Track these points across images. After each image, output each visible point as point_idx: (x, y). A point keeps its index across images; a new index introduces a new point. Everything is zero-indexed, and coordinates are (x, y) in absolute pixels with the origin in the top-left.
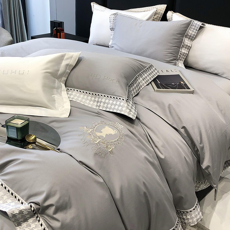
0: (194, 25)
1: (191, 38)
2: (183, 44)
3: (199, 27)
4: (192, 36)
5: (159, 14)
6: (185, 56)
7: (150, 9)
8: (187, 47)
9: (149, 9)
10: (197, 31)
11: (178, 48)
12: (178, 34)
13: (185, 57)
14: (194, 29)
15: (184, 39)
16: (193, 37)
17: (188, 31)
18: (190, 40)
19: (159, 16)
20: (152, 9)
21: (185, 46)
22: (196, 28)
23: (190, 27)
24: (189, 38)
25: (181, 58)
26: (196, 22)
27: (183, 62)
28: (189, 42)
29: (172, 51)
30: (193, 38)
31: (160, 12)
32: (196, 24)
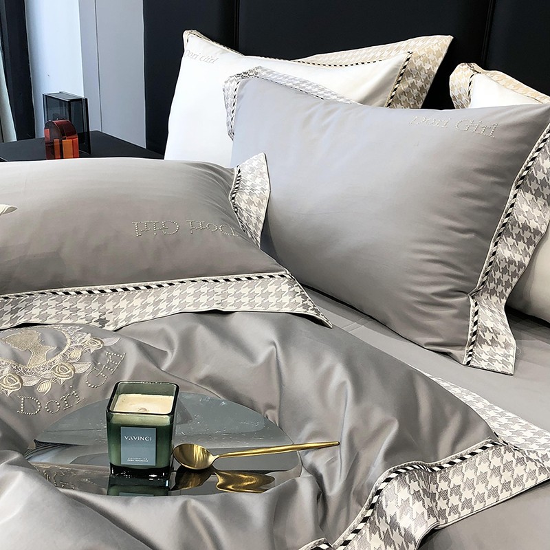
1: (546, 191)
5: (418, 76)
6: (514, 275)
8: (527, 234)
9: (379, 54)
13: (515, 280)
15: (511, 196)
17: (533, 159)
18: (541, 201)
19: (419, 83)
21: (516, 230)
23: (544, 141)
24: (538, 194)
27: (504, 301)
28: (536, 213)
29: (450, 253)
31: (421, 69)
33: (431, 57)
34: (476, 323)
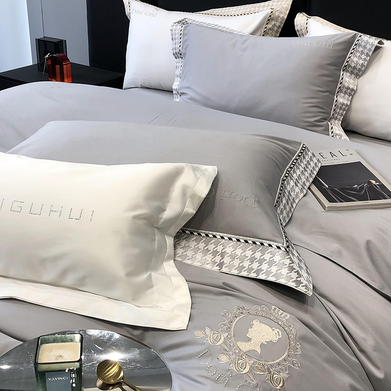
0: (363, 44)
1: (356, 71)
2: (339, 85)
3: (373, 49)
4: (358, 67)
5: (277, 21)
6: (344, 110)
7: (257, 9)
8: (349, 91)
9: (253, 9)
10: (368, 58)
11: (331, 95)
12: (329, 64)
13: (345, 112)
14: (362, 53)
15: (341, 74)
16: (360, 70)
17: (350, 57)
18: (353, 76)
19: (278, 24)
20: (261, 9)
21: (344, 90)
22: (366, 51)
23: (354, 49)
24: (352, 73)
25: (336, 115)
26: (366, 38)
27: (340, 122)
28: (352, 81)
29: (319, 102)
30: (358, 73)
31: (279, 17)
32: (367, 42)
33: (283, 11)
34: (332, 132)
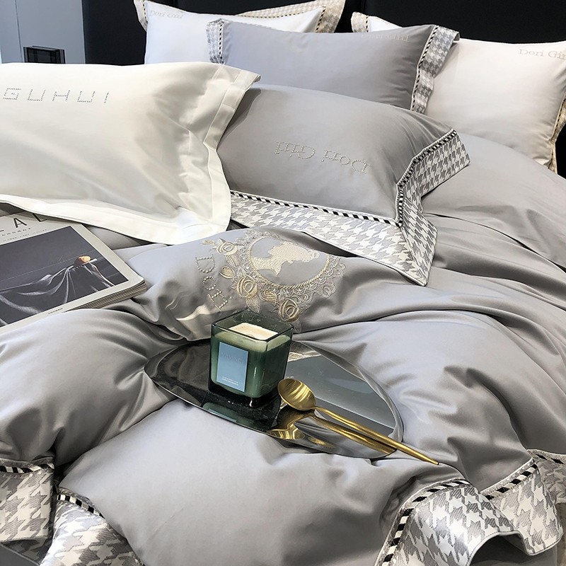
0: (440, 37)
1: (432, 69)
2: (416, 84)
4: (435, 63)
5: (329, 21)
7: (304, 9)
8: (426, 91)
9: (299, 9)
10: (446, 53)
11: (408, 94)
12: (405, 59)
14: (439, 47)
15: (418, 72)
16: (437, 67)
17: (426, 52)
18: (429, 74)
19: (331, 25)
20: (310, 8)
21: (421, 89)
22: (443, 45)
23: (429, 43)
26: (443, 30)
28: (428, 80)
30: (435, 70)
31: (332, 16)
32: (445, 35)
33: (336, 9)
